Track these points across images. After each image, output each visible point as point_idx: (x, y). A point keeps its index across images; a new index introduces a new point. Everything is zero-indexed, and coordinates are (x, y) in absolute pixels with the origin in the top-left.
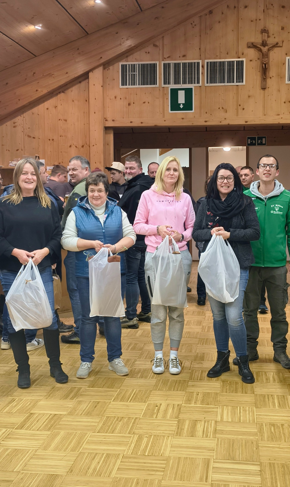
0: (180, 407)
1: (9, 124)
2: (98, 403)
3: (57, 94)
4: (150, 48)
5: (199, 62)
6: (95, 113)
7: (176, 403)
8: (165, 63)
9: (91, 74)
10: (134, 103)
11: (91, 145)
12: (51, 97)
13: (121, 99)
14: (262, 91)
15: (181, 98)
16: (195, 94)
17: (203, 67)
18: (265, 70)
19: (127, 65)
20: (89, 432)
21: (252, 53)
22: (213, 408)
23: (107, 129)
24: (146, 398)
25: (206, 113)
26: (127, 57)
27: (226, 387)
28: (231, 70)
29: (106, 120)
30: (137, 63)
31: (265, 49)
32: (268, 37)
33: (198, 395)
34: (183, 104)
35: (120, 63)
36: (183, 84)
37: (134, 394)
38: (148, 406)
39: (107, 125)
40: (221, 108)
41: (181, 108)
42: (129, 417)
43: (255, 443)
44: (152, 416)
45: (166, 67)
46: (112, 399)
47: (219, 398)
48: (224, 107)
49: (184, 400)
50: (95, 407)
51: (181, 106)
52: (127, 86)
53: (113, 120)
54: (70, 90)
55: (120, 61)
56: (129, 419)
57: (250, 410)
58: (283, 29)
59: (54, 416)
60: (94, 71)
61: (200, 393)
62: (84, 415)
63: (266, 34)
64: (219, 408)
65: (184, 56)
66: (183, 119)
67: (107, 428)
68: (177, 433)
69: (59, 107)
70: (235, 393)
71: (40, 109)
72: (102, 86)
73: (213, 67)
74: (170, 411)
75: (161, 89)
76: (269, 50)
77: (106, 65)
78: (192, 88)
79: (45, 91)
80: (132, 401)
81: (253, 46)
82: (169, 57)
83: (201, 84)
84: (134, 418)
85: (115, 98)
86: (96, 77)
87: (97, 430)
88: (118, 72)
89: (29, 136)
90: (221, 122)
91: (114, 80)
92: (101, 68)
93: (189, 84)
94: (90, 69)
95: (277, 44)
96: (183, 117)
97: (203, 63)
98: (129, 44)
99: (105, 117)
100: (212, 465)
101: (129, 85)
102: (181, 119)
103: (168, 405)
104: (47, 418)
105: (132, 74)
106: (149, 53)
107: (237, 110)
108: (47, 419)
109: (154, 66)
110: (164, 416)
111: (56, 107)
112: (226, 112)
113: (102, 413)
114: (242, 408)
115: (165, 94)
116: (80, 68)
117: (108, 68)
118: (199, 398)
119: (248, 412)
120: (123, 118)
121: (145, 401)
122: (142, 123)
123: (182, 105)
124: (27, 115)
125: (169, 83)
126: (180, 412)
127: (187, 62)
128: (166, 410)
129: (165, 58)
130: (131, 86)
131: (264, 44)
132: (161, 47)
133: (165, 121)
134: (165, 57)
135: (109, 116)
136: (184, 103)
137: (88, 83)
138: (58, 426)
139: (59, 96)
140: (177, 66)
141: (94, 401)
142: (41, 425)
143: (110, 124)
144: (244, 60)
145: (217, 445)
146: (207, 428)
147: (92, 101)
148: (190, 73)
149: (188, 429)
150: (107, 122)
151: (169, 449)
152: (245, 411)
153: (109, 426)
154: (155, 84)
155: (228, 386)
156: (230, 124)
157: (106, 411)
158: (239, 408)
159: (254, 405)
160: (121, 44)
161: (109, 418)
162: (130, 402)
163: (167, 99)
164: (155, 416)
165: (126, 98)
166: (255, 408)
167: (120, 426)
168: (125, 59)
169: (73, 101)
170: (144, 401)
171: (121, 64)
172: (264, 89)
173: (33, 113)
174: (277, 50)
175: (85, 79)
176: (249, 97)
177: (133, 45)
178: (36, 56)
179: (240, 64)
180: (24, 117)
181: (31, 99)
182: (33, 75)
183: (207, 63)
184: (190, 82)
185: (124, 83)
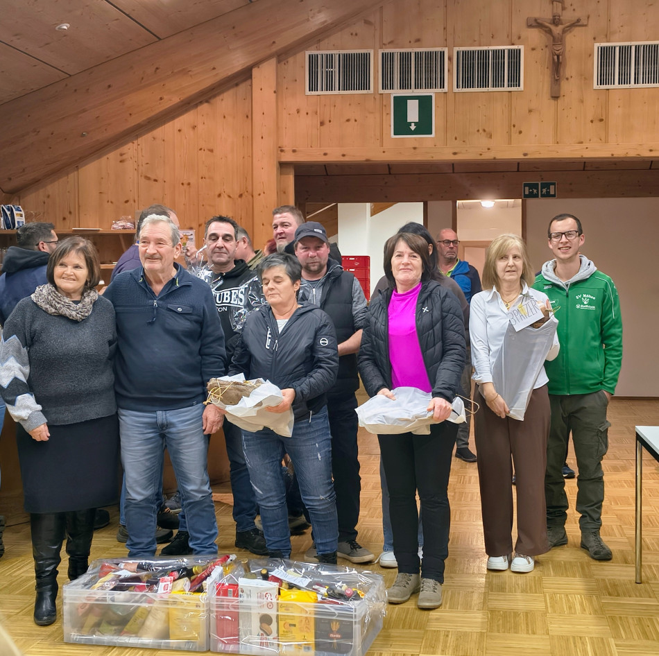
1: (113, 156)
3: (196, 106)
4: (359, 27)
5: (444, 52)
6: (262, 138)
8: (384, 52)
9: (255, 72)
10: (330, 121)
11: (255, 194)
12: (187, 111)
13: (307, 114)
14: (553, 102)
15: (413, 115)
16: (437, 107)
17: (450, 59)
18: (557, 66)
19: (319, 56)
21: (535, 36)
23: (283, 165)
25: (456, 139)
26: (319, 41)
28: (498, 68)
29: (282, 151)
30: (335, 53)
31: (557, 30)
32: (564, 9)
34: (415, 123)
35: (306, 52)
36: (415, 88)
39: (283, 160)
40: (481, 131)
41: (413, 130)
45: (387, 59)
48: (486, 129)
51: (413, 127)
52: (319, 92)
53: (294, 151)
54: (218, 99)
55: (306, 49)
60: (260, 66)
63: (559, 5)
65: (418, 40)
66: (415, 148)
69: (200, 127)
71: (168, 130)
72: (275, 92)
73: (466, 58)
75: (378, 97)
76: (564, 31)
77: (282, 56)
78: (431, 96)
79: (176, 100)
81: (537, 24)
82: (391, 42)
83: (446, 89)
85: (298, 112)
86: (264, 77)
88: (303, 67)
89: (148, 178)
90: (481, 155)
91: (296, 80)
92: (273, 61)
93: (425, 88)
95: (578, 20)
96: (415, 146)
97: (452, 54)
98: (323, 20)
99: (280, 145)
101: (322, 90)
102: (412, 149)
105: (327, 71)
106: (356, 34)
107: (509, 133)
109: (365, 58)
111: (194, 127)
112: (491, 137)
115: (385, 106)
116: (237, 61)
117: (285, 62)
120: (311, 147)
122: (344, 155)
124: (145, 141)
125: (392, 87)
127: (422, 51)
129: (384, 44)
130: (325, 92)
131: (556, 21)
132: (377, 26)
133: (384, 152)
134: (384, 42)
135: (287, 143)
136: (417, 121)
137: (251, 85)
139: (200, 108)
140: (405, 58)
143: (288, 157)
144: (522, 47)
147: (257, 116)
148: (429, 70)
150: (283, 153)
154: (366, 89)
156: (497, 158)
160: (308, 20)
163: (388, 114)
165: (316, 113)
168: (316, 45)
169: (224, 117)
171: (308, 53)
172: (555, 97)
173: (154, 138)
174: (576, 30)
175: (245, 80)
176: (530, 111)
177: (329, 22)
178: (160, 39)
179: (515, 55)
180: (139, 145)
181: (152, 114)
182: (155, 71)
183: (458, 52)
184: (428, 86)
185: (313, 87)
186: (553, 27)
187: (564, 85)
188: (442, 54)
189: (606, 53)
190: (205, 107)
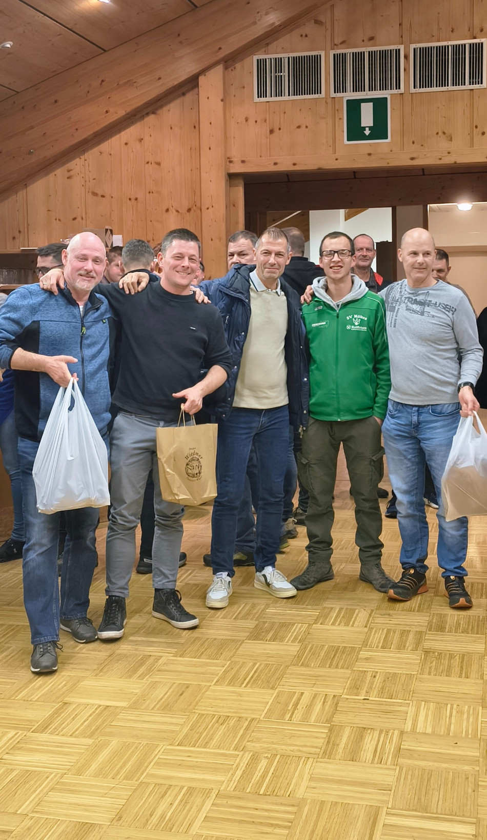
0: (338, 700)
1: (60, 172)
2: (187, 687)
3: (142, 118)
4: (309, 28)
5: (399, 50)
6: (210, 149)
7: (331, 692)
8: (336, 53)
9: (202, 79)
10: (280, 129)
11: (204, 208)
12: (133, 123)
13: (256, 122)
15: (367, 118)
16: (393, 109)
17: (406, 57)
19: (267, 60)
20: (162, 744)
22: (401, 705)
23: (231, 177)
24: (278, 679)
25: (413, 143)
26: (267, 44)
27: (431, 663)
28: (458, 64)
29: (231, 162)
30: (285, 56)
33: (375, 677)
34: (370, 128)
35: (254, 56)
36: (369, 90)
37: (255, 672)
38: (278, 696)
39: (232, 171)
40: (440, 134)
41: (367, 134)
42: (240, 718)
43: (471, 779)
44: (282, 716)
45: (340, 60)
46: (213, 681)
47: (413, 686)
48: (446, 132)
49: (346, 687)
50: (181, 695)
51: (367, 132)
52: (268, 99)
53: (243, 162)
54: (165, 109)
55: (254, 53)
56: (238, 720)
57: (471, 712)
59: (105, 709)
60: (207, 74)
61: (378, 674)
62: (158, 709)
64: (411, 704)
65: (372, 39)
66: (370, 154)
67: (197, 736)
68: (325, 753)
69: (147, 139)
70: (446, 676)
71: (115, 143)
72: (222, 100)
73: (424, 54)
74: (318, 707)
75: (329, 101)
77: (229, 61)
78: (386, 98)
79: (121, 113)
80: (249, 685)
82: (343, 42)
83: (402, 90)
84: (249, 719)
85: (246, 121)
86: (211, 84)
87: (177, 741)
88: (251, 73)
89: (95, 194)
90: (440, 159)
91: (244, 87)
92: (220, 68)
93: (380, 90)
94: (203, 69)
96: (369, 152)
97: (407, 50)
98: (271, 22)
99: (228, 156)
100: (383, 819)
101: (271, 97)
102: (367, 155)
103: (315, 695)
104: (91, 712)
105: (276, 76)
106: (306, 36)
107: (471, 135)
108: (90, 716)
109: (317, 59)
110: (306, 718)
111: (141, 140)
112: (451, 140)
113: (191, 707)
114: (455, 706)
115: (338, 110)
116: (184, 69)
117: (232, 68)
118: (375, 683)
119: (465, 716)
120: (261, 156)
121: (274, 687)
122: (294, 164)
123: (367, 129)
124: (91, 156)
125: (344, 90)
126: (336, 710)
127: (376, 50)
128: (311, 705)
129: (336, 45)
130: (274, 99)
132: (329, 27)
133: (337, 159)
134: (336, 43)
135: (235, 153)
136: (372, 125)
137: (198, 94)
138: (108, 730)
139: (146, 119)
140: (358, 58)
141: (180, 683)
142: (79, 725)
143: (237, 168)
144: (484, 41)
145: (398, 779)
146: (384, 744)
147: (204, 127)
148: (384, 71)
149: (347, 744)
150: (231, 165)
151: (305, 783)
153: (201, 734)
154: (318, 93)
155: (434, 663)
156: (458, 162)
157: (199, 704)
158: (449, 706)
159: (481, 701)
160: (255, 23)
161: (203, 718)
162: (245, 687)
163: (340, 119)
164: (287, 717)
165: (265, 121)
166: (481, 708)
167: (220, 733)
168: (263, 50)
169: (171, 128)
170: (271, 686)
171: (255, 58)
173: (101, 153)
175: (193, 88)
177: (277, 24)
178: (105, 51)
179: (477, 50)
180: (85, 160)
181: (97, 128)
182: (101, 84)
183: (414, 49)
184: (384, 87)
185: (262, 93)
188: (398, 51)
190: (151, 119)
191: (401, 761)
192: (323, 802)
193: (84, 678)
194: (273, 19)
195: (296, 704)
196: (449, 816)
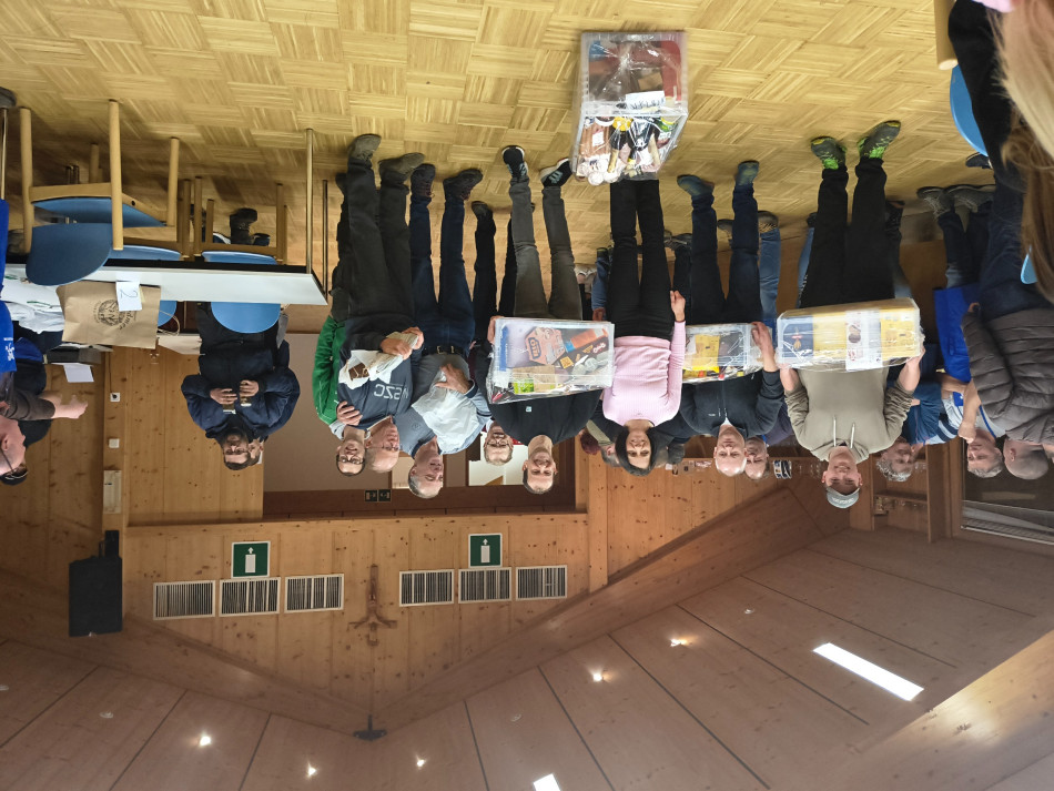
1: (710, 517)
3: (649, 555)
4: (527, 618)
5: (462, 600)
6: (600, 532)
7: (515, 131)
8: (508, 599)
9: (605, 582)
10: (549, 545)
11: (605, 489)
12: (656, 551)
13: (566, 551)
14: (376, 563)
15: (485, 551)
16: (467, 558)
17: (456, 595)
18: (373, 591)
19: (557, 595)
21: (390, 614)
22: (465, 121)
23: (584, 510)
25: (452, 534)
26: (557, 607)
28: (419, 590)
29: (585, 522)
30: (544, 598)
31: (373, 619)
32: (368, 636)
34: (483, 545)
36: (483, 572)
39: (584, 515)
40: (433, 540)
41: (485, 540)
43: (413, 65)
45: (505, 594)
47: (456, 136)
48: (429, 541)
51: (485, 542)
52: (557, 567)
53: (576, 522)
54: (632, 561)
55: (567, 600)
57: (413, 116)
58: (348, 648)
60: (601, 586)
61: (481, 144)
63: (371, 639)
64: (457, 122)
65: (482, 608)
66: (484, 526)
68: (521, 84)
69: (646, 539)
71: (670, 537)
72: (591, 567)
73: (444, 596)
74: (525, 120)
75: (513, 565)
76: (367, 618)
77: (585, 594)
78: (471, 566)
79: (665, 559)
81: (389, 624)
82: (502, 606)
83: (460, 571)
85: (573, 552)
86: (599, 577)
88: (569, 586)
89: (685, 500)
90: (433, 521)
91: (575, 576)
92: (591, 590)
93: (476, 572)
94: (604, 590)
95: (356, 627)
97: (456, 599)
98: (554, 622)
99: (587, 526)
100: (477, 34)
101: (555, 569)
102: (486, 525)
105: (551, 583)
106: (529, 613)
107: (410, 538)
109: (522, 595)
110: (535, 111)
111: (651, 539)
112: (425, 535)
114: (425, 120)
115: (507, 558)
116: (618, 590)
117: (583, 590)
118: (483, 138)
119: (417, 113)
120: (563, 525)
122: (538, 519)
123: (485, 544)
124: (687, 528)
125: (501, 572)
126: (512, 117)
127: (479, 600)
128: (531, 121)
130: (553, 567)
131: (374, 626)
132: (513, 619)
133: (508, 522)
134: (508, 606)
135: (581, 527)
136: (482, 547)
137: (608, 572)
139: (646, 553)
140: (491, 595)
143: (580, 517)
144: (401, 605)
145: (466, 64)
146: (477, 91)
147: (604, 548)
148: (473, 585)
149: (504, 91)
150: (584, 520)
151: (536, 60)
152: (420, 116)
154: (521, 570)
156: (420, 519)
159: (406, 124)
160: (566, 622)
163: (505, 551)
165: (559, 551)
166: (406, 119)
168: (560, 603)
169: (628, 547)
171: (566, 597)
172: (374, 566)
173: (680, 531)
174: (357, 619)
175: (612, 576)
176: (394, 555)
177: (550, 621)
178: (677, 604)
179: (406, 599)
180: (691, 525)
181: (681, 549)
182: (679, 580)
183: (451, 600)
184: (474, 574)
185: (562, 571)
186: (376, 621)
187: (367, 577)
189: (334, 602)
190: (643, 554)
191: (464, 79)
192: (523, 46)
193: (701, 140)
194: (553, 625)
195: (541, 122)
196: (429, 36)
